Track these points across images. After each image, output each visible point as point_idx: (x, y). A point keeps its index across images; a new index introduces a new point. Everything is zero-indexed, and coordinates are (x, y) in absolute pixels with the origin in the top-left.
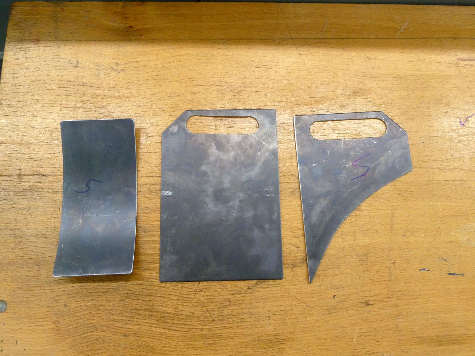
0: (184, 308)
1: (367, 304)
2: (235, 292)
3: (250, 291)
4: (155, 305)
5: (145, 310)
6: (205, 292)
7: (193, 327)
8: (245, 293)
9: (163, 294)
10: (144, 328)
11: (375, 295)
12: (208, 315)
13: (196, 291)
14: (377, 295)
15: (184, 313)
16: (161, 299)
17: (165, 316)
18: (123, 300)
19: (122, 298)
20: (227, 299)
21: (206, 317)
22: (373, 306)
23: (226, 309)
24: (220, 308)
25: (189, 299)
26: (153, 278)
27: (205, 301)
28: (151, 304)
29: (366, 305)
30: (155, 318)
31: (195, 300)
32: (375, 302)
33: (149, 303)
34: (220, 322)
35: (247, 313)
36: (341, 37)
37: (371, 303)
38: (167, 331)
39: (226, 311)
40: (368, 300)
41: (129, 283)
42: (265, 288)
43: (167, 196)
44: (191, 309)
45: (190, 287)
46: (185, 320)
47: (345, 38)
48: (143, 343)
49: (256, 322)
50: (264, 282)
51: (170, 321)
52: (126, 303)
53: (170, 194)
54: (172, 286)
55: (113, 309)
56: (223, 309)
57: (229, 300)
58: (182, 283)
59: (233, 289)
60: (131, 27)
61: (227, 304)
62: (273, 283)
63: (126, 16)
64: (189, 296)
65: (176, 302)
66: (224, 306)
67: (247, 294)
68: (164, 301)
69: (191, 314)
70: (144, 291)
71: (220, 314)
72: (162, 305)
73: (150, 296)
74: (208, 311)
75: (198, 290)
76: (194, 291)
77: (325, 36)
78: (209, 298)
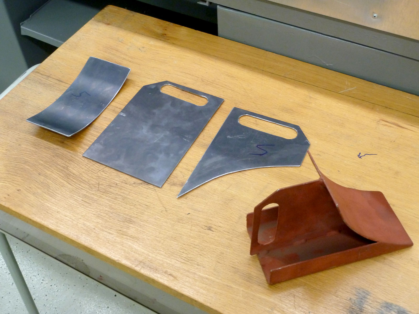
0: (86, 176)
1: (210, 229)
2: (124, 181)
3: (134, 185)
4: (70, 166)
5: (62, 167)
6: (105, 173)
7: (83, 188)
8: (130, 185)
9: (79, 163)
10: (54, 175)
11: (219, 227)
12: (98, 186)
13: (100, 170)
14: (221, 227)
15: (83, 178)
16: (76, 165)
17: (71, 175)
18: (53, 156)
19: (53, 155)
20: (115, 183)
21: (95, 187)
22: (213, 232)
23: (111, 188)
24: (108, 186)
25: (92, 173)
26: (80, 153)
27: (101, 178)
28: (68, 165)
29: (208, 229)
30: (64, 173)
31: (96, 175)
32: (217, 231)
33: (67, 164)
34: (102, 193)
35: (122, 196)
36: (298, 80)
37: (213, 229)
38: (65, 183)
39: (110, 189)
40: (212, 227)
41: (64, 149)
42: (145, 188)
43: (122, 116)
44: (89, 178)
45: (98, 167)
46: (81, 182)
47: (300, 82)
48: (47, 182)
49: (124, 204)
50: (147, 185)
51: (71, 178)
52: (54, 159)
53: (124, 115)
54: (88, 162)
55: (44, 158)
56: (109, 187)
57: (117, 184)
58: (95, 162)
59: (124, 180)
60: (166, 34)
61: (113, 186)
62: (153, 188)
63: (166, 29)
64: (93, 171)
65: (83, 170)
66: (111, 186)
67: (131, 186)
68: (76, 167)
69: (87, 181)
70: (70, 157)
71: (105, 189)
72: (74, 168)
73: (71, 161)
74: (99, 184)
75: (102, 170)
76: (98, 170)
77: (287, 76)
78: (105, 177)
